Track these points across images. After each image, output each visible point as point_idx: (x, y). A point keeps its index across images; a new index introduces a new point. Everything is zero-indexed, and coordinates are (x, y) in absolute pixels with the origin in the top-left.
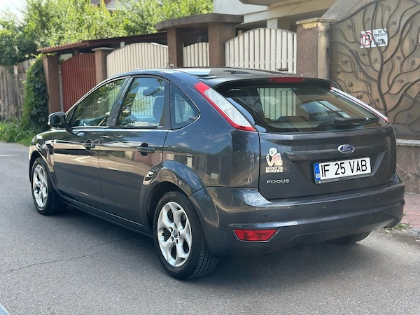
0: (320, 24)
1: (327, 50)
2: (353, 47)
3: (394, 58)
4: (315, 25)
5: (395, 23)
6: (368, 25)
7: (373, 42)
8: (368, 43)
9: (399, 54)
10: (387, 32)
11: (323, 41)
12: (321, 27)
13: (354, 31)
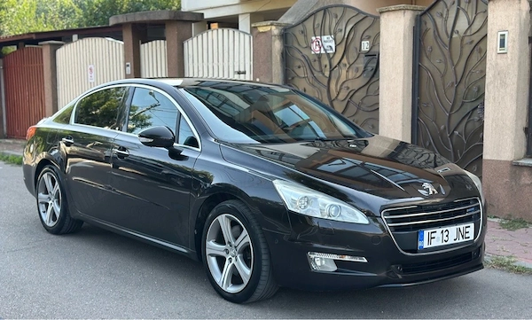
0: (274, 28)
1: (282, 54)
2: (305, 52)
3: (341, 65)
4: (269, 28)
5: (341, 31)
6: (318, 31)
7: (322, 49)
8: (318, 49)
9: (345, 61)
10: (335, 39)
11: (277, 45)
12: (275, 31)
13: (306, 36)
